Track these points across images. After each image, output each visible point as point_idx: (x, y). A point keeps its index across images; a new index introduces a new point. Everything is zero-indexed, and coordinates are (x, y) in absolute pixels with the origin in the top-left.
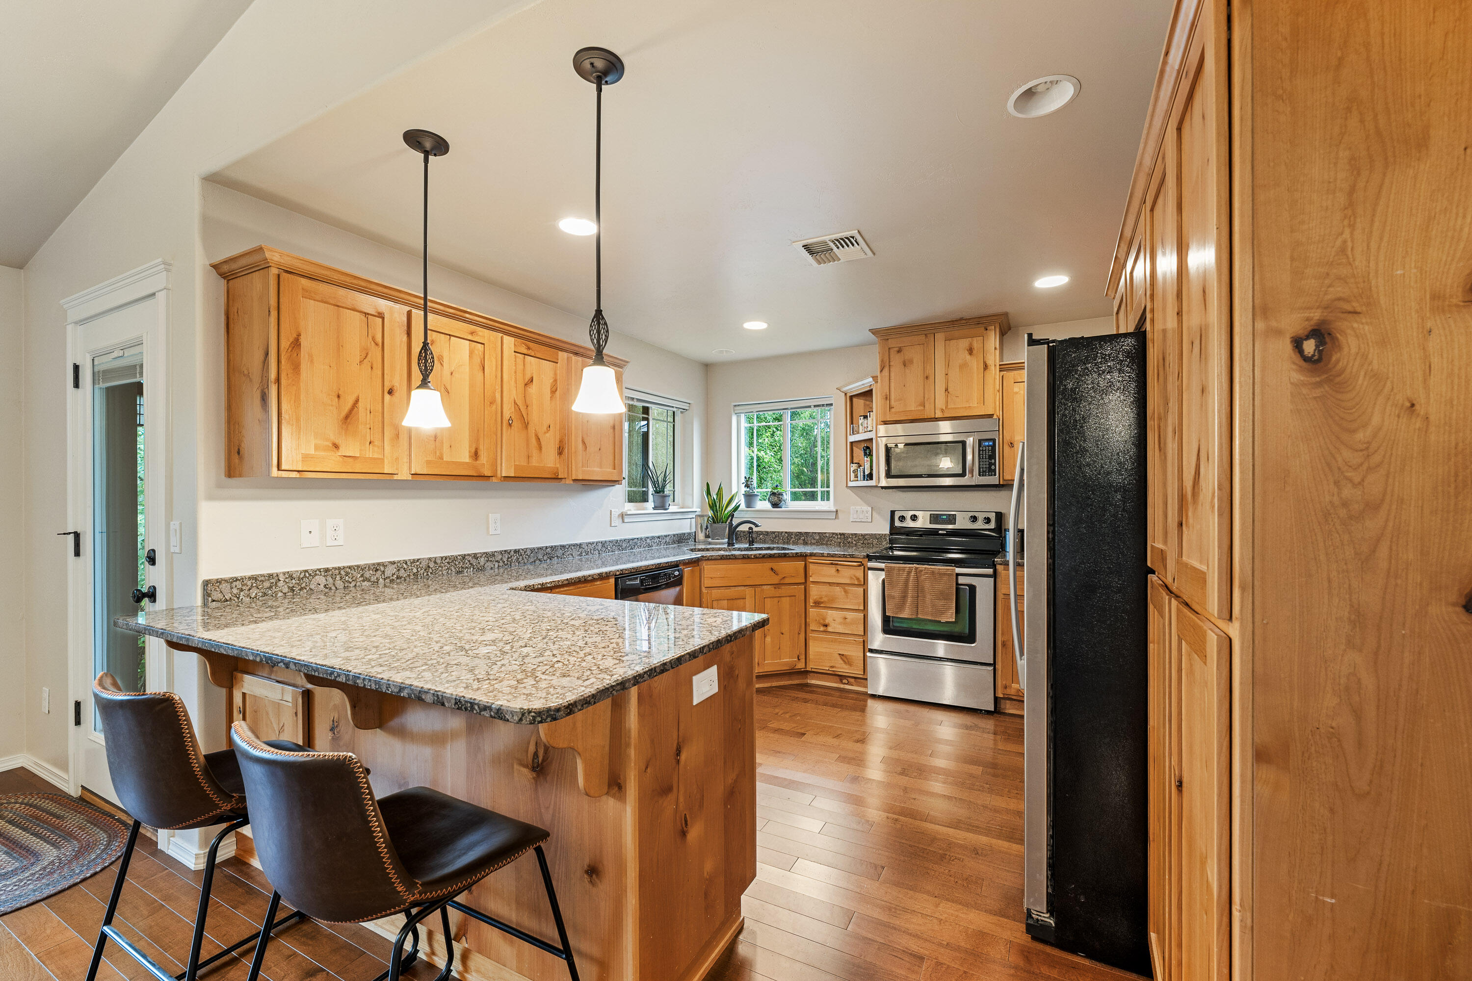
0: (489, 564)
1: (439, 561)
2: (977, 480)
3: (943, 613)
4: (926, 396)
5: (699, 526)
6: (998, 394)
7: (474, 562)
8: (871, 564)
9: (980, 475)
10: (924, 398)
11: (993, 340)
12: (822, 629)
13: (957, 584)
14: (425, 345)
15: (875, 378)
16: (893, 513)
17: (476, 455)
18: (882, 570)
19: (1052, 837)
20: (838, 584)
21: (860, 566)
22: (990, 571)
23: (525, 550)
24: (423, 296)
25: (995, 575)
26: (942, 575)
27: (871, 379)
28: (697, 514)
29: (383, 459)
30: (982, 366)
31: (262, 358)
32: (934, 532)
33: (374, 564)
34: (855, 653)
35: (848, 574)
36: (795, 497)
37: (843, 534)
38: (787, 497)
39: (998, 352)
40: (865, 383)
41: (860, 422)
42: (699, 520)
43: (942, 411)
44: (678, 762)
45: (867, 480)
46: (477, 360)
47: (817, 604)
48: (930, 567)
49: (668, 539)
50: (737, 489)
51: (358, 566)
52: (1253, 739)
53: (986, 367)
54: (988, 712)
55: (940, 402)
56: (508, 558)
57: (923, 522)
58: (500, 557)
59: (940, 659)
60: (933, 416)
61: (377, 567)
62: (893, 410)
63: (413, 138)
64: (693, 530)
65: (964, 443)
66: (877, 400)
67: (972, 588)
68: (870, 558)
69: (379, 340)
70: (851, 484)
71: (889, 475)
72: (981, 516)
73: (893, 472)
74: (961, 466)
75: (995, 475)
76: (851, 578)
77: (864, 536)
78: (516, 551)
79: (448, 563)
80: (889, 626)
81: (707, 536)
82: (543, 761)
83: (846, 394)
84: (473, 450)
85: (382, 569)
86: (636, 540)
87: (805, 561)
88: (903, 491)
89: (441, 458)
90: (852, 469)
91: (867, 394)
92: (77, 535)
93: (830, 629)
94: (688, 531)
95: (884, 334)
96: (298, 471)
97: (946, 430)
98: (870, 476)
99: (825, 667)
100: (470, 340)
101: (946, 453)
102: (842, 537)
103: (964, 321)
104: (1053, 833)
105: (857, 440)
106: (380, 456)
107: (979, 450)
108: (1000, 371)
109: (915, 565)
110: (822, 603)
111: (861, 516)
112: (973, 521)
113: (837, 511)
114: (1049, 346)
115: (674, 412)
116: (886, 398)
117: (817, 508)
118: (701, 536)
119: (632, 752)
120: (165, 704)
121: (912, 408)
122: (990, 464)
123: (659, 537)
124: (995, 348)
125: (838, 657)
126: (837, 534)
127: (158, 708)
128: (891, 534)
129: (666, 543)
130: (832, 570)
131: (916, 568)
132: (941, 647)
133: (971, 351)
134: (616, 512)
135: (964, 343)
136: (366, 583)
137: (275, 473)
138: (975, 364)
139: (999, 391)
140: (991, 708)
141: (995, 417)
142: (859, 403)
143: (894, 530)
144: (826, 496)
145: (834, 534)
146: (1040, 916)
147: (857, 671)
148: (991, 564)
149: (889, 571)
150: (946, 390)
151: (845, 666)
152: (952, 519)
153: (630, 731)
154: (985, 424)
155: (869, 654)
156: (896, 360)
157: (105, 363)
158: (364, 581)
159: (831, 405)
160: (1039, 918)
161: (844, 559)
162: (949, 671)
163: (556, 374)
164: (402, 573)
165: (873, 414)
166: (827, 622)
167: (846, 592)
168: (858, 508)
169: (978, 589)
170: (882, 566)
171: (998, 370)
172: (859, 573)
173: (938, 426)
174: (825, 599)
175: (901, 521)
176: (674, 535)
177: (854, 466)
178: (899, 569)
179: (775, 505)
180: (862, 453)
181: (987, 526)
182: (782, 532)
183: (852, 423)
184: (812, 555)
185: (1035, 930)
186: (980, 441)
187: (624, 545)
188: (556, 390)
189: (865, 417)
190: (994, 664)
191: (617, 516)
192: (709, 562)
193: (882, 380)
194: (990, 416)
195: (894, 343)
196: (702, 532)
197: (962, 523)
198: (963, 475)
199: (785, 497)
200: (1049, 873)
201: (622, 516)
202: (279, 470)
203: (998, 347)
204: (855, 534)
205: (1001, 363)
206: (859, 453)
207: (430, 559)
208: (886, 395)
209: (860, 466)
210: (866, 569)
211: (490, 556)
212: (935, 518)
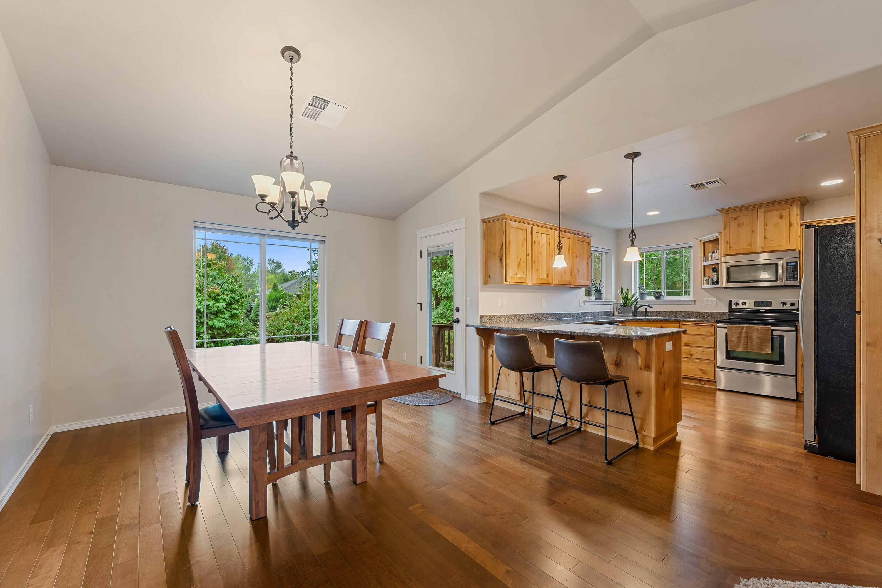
0: (543, 318)
1: (530, 315)
2: (785, 282)
3: (763, 349)
4: (752, 241)
5: (615, 308)
6: (799, 238)
7: (538, 316)
8: (718, 325)
9: (787, 280)
10: (751, 242)
11: (796, 210)
12: (689, 356)
13: (772, 335)
14: (560, 242)
15: (720, 233)
16: (730, 301)
17: (548, 276)
18: (726, 328)
19: (817, 413)
20: (699, 335)
21: (712, 326)
22: (794, 328)
23: (553, 314)
24: (559, 226)
25: (797, 331)
26: (762, 330)
27: (718, 234)
28: (614, 302)
29: (526, 278)
30: (788, 224)
31: (500, 247)
32: (758, 311)
33: (514, 315)
34: (709, 368)
35: (703, 330)
36: (669, 294)
37: (699, 312)
38: (664, 293)
39: (799, 217)
40: (715, 235)
41: (710, 255)
42: (615, 306)
43: (763, 248)
44: (663, 366)
45: (715, 284)
46: (548, 241)
47: (687, 344)
48: (755, 326)
49: (602, 314)
50: (635, 290)
51: (511, 315)
52: (866, 341)
53: (791, 224)
54: (792, 400)
55: (761, 242)
56: (548, 316)
57: (750, 305)
58: (546, 315)
59: (762, 372)
60: (757, 251)
61: (515, 316)
62: (731, 249)
63: (556, 178)
64: (612, 310)
65: (777, 265)
66: (721, 244)
67: (782, 338)
68: (718, 322)
69: (526, 238)
70: (703, 287)
71: (729, 281)
72: (788, 303)
73: (731, 280)
74: (775, 276)
75: (797, 280)
76: (707, 332)
77: (712, 313)
78: (550, 314)
79: (532, 316)
80: (729, 355)
81: (619, 313)
82: (619, 362)
83: (701, 241)
84: (547, 274)
85: (516, 316)
86: (589, 313)
87: (679, 324)
88: (736, 290)
89: (539, 277)
90: (705, 279)
91: (715, 241)
92: (421, 304)
93: (693, 357)
94: (610, 310)
95: (725, 211)
96: (509, 282)
97: (764, 258)
98: (717, 282)
99: (691, 375)
100: (546, 234)
101: (764, 270)
102: (699, 313)
103: (777, 202)
104: (817, 411)
105: (708, 264)
106: (525, 277)
107: (787, 268)
108: (801, 226)
109: (746, 325)
110: (689, 344)
111: (710, 303)
112: (783, 305)
113: (695, 301)
114: (815, 229)
115: (601, 254)
116: (727, 243)
117: (682, 299)
118: (616, 313)
119: (654, 358)
120: (525, 338)
121: (744, 247)
122: (794, 275)
123: (598, 312)
124: (797, 215)
125: (699, 371)
126: (695, 312)
127: (523, 338)
128: (729, 312)
129: (601, 315)
130: (696, 328)
131: (747, 327)
132: (761, 367)
133: (781, 217)
134: (582, 300)
135: (778, 213)
136: (512, 321)
137: (505, 283)
138: (784, 223)
139: (800, 237)
140: (794, 398)
141: (797, 250)
142: (709, 246)
143: (731, 310)
144: (687, 293)
145: (693, 312)
146: (811, 443)
147: (710, 377)
148: (794, 325)
149: (730, 329)
150: (765, 237)
151: (702, 374)
152: (769, 304)
153: (653, 351)
154: (791, 254)
155: (717, 369)
156: (733, 224)
157: (431, 250)
158: (512, 320)
159: (692, 247)
160: (811, 444)
161: (702, 323)
162: (767, 379)
163: (570, 243)
164: (521, 319)
165: (719, 251)
166: (692, 353)
167: (703, 339)
168: (709, 299)
169: (785, 338)
170: (726, 326)
171: (799, 226)
172: (712, 330)
173: (759, 256)
174: (691, 342)
175: (736, 305)
176: (604, 312)
177: (706, 278)
178: (736, 327)
179: (657, 298)
180: (712, 271)
181: (792, 308)
182: (662, 311)
183: (704, 255)
184: (683, 321)
185: (809, 448)
186: (787, 263)
187: (585, 315)
188: (570, 249)
189: (714, 253)
190: (796, 376)
191: (582, 302)
192: (630, 322)
193: (724, 234)
194: (794, 250)
195: (732, 215)
196: (616, 311)
197: (776, 305)
198: (776, 280)
199: (663, 294)
200: (816, 427)
201: (584, 302)
202: (506, 282)
203: (799, 213)
204: (706, 312)
205: (802, 222)
206: (709, 272)
207: (527, 314)
208: (727, 242)
209: (709, 278)
210: (716, 327)
211: (543, 315)
212: (757, 304)
